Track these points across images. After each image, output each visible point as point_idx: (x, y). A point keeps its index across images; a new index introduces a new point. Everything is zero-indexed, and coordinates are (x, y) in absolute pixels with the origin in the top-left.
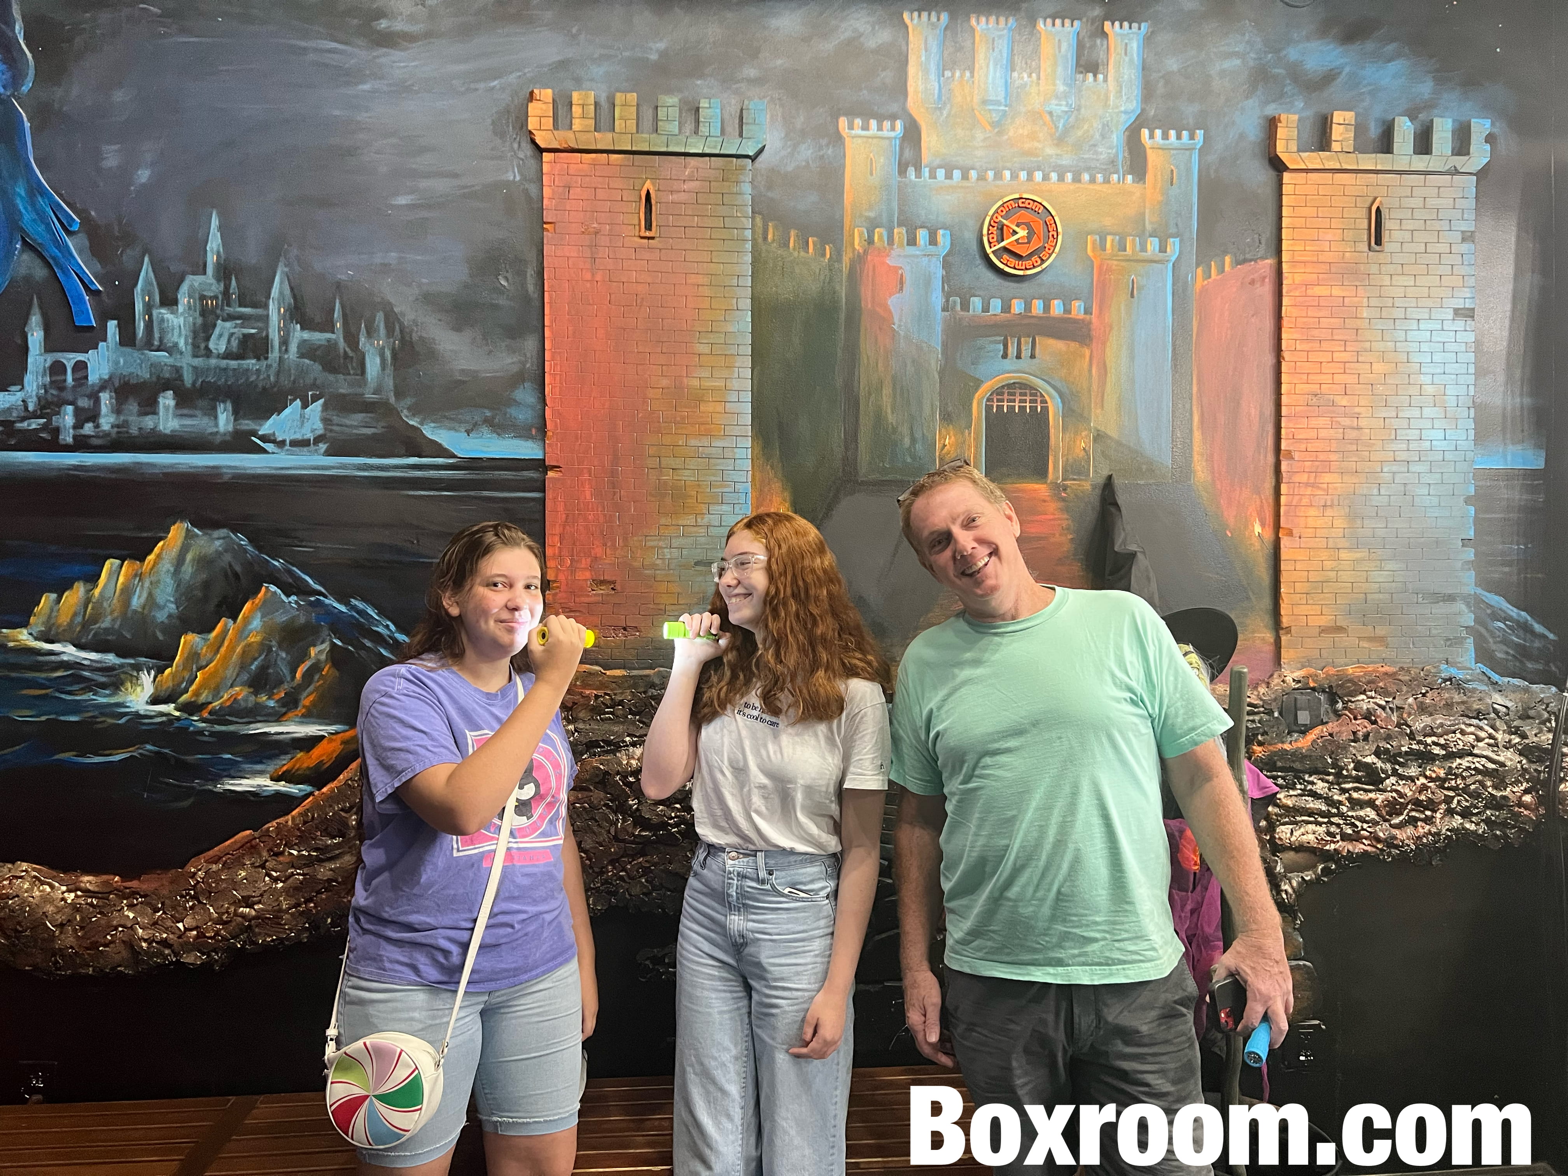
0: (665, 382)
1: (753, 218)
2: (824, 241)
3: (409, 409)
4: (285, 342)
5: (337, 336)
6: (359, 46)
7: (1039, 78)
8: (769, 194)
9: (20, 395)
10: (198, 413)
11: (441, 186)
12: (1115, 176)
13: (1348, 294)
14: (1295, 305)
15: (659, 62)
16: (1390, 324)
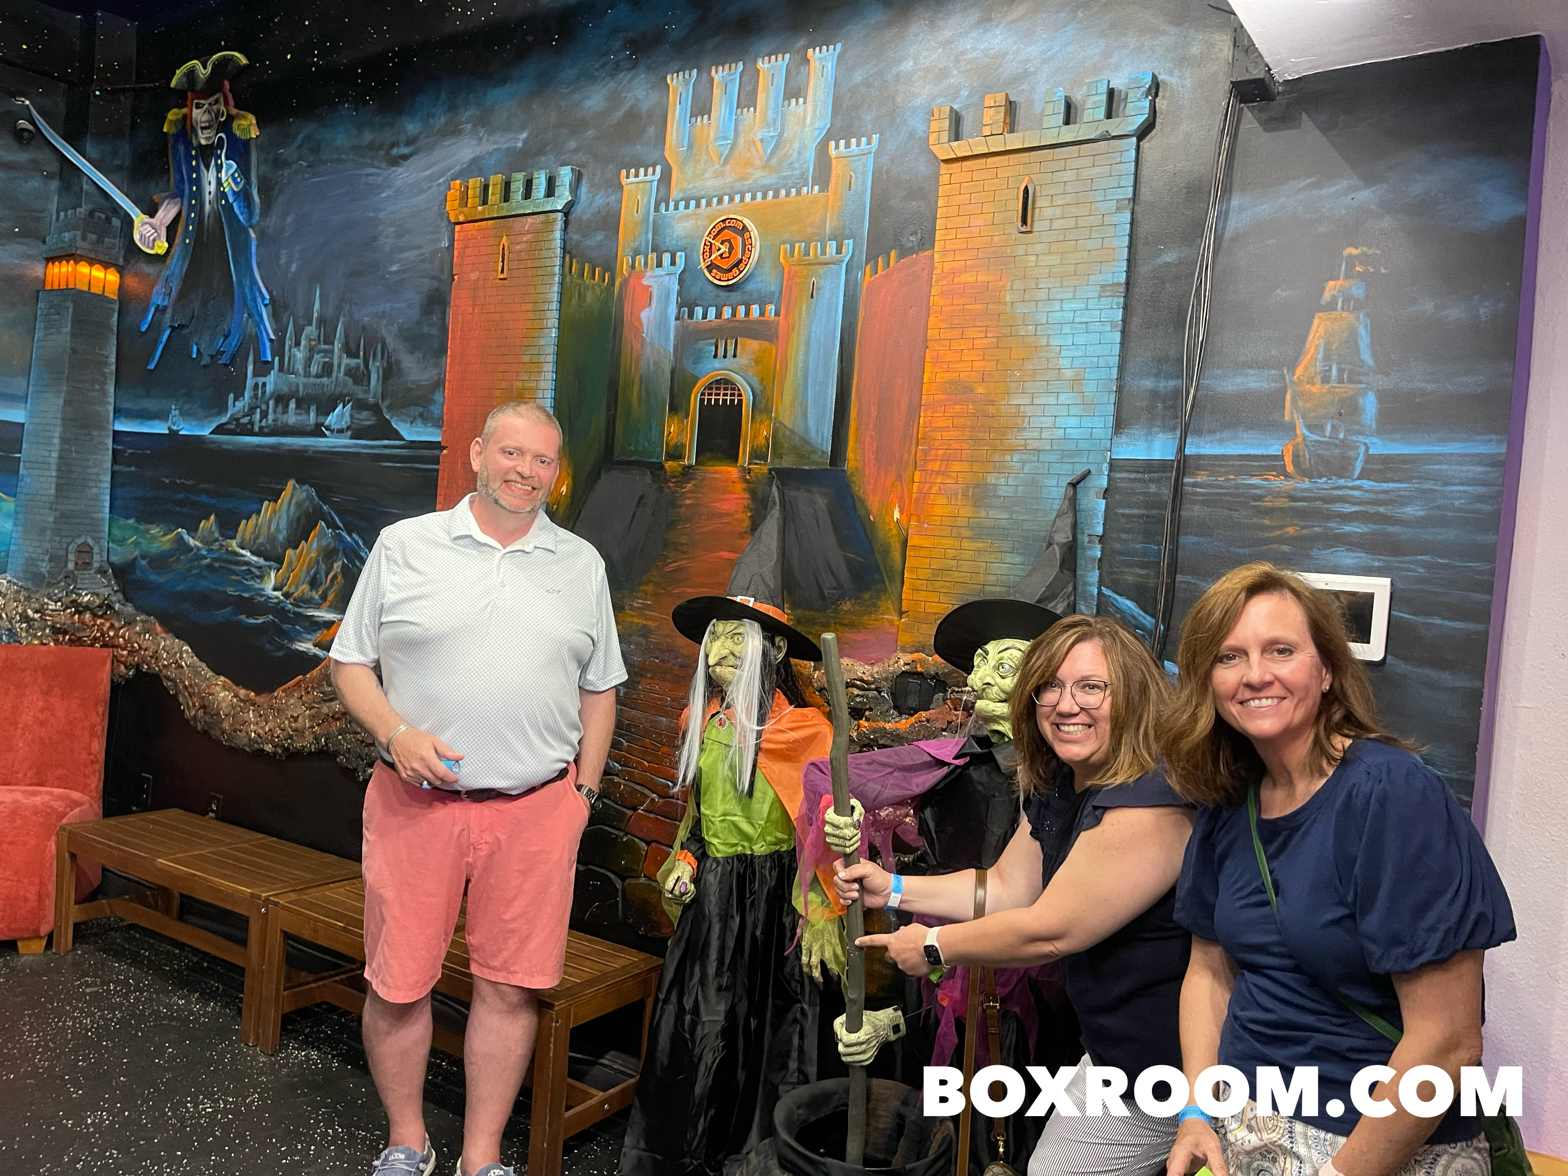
1: (564, 258)
2: (605, 270)
3: (387, 407)
4: (339, 366)
5: (360, 361)
6: (384, 169)
7: (755, 111)
8: (577, 237)
9: (242, 403)
10: (303, 412)
11: (411, 255)
12: (806, 189)
13: (991, 278)
14: (942, 294)
15: (522, 148)
16: (1032, 307)
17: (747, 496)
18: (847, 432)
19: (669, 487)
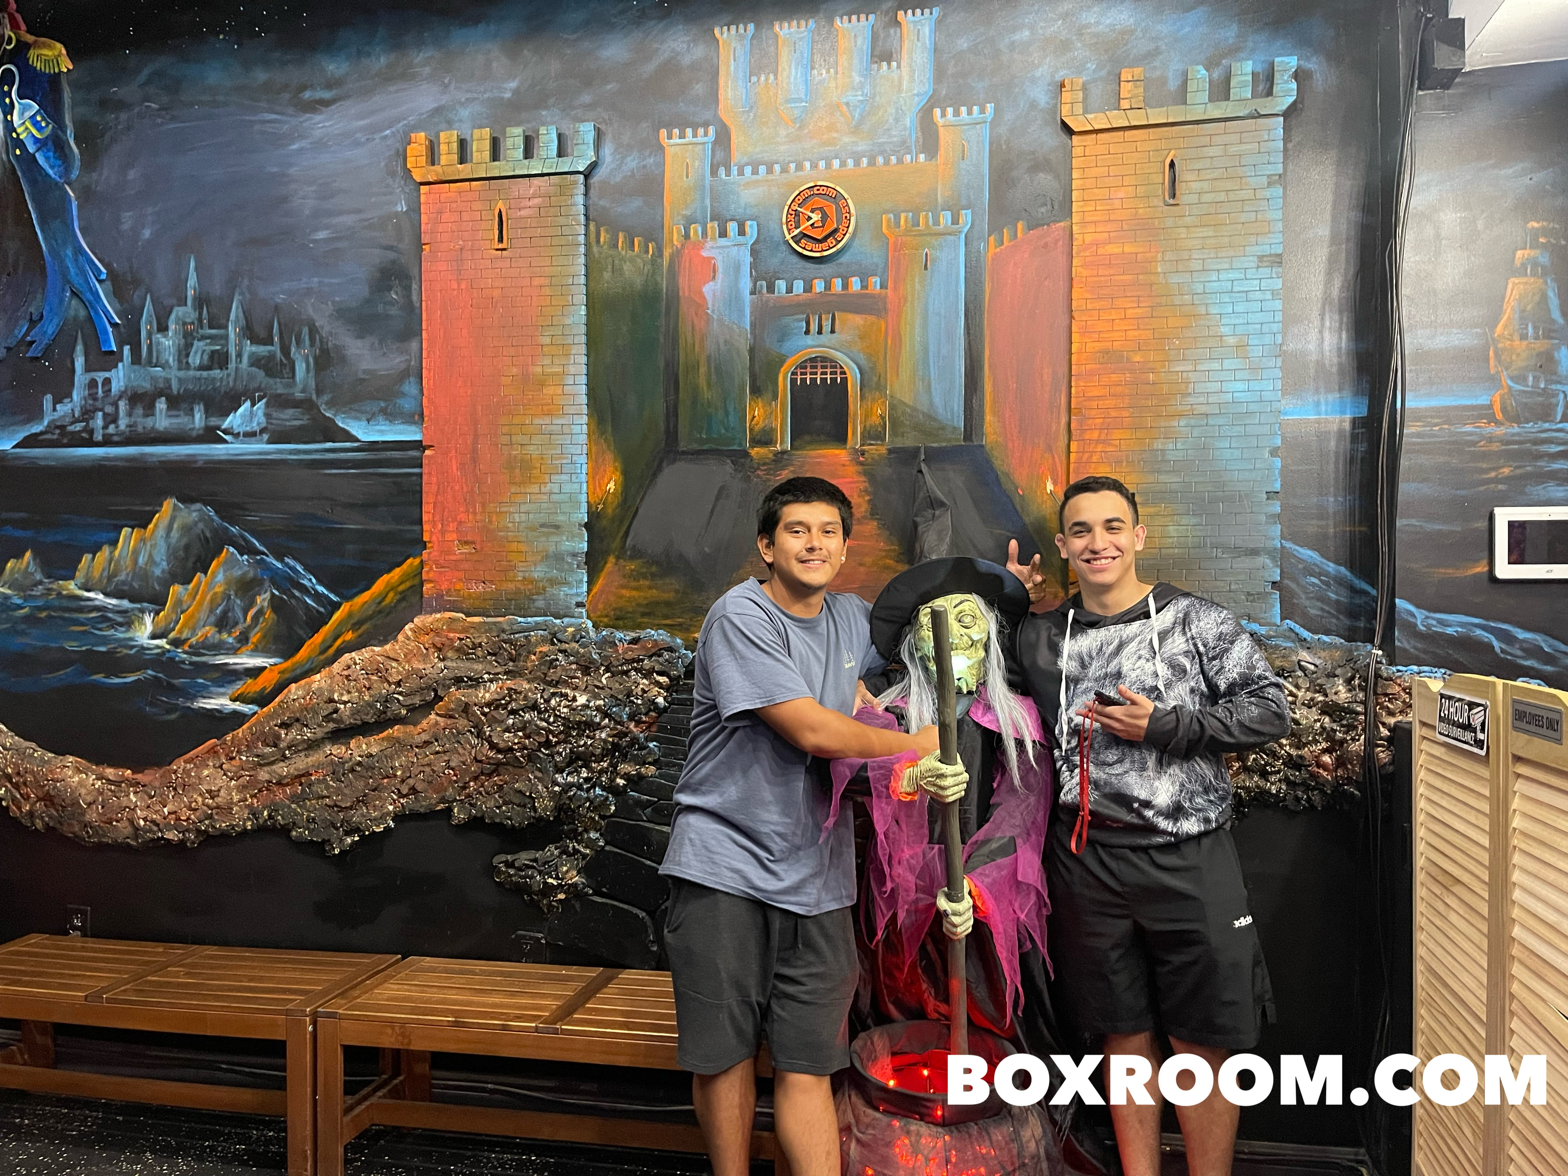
0: (514, 370)
1: (587, 226)
2: (647, 240)
3: (327, 403)
4: (239, 355)
5: (276, 348)
6: (291, 116)
7: (836, 73)
8: (602, 203)
9: (70, 406)
10: (182, 413)
11: (348, 220)
12: (908, 157)
13: (1141, 250)
14: (1085, 266)
15: (509, 99)
16: (1187, 277)
17: (863, 479)
18: (982, 406)
19: (758, 476)
